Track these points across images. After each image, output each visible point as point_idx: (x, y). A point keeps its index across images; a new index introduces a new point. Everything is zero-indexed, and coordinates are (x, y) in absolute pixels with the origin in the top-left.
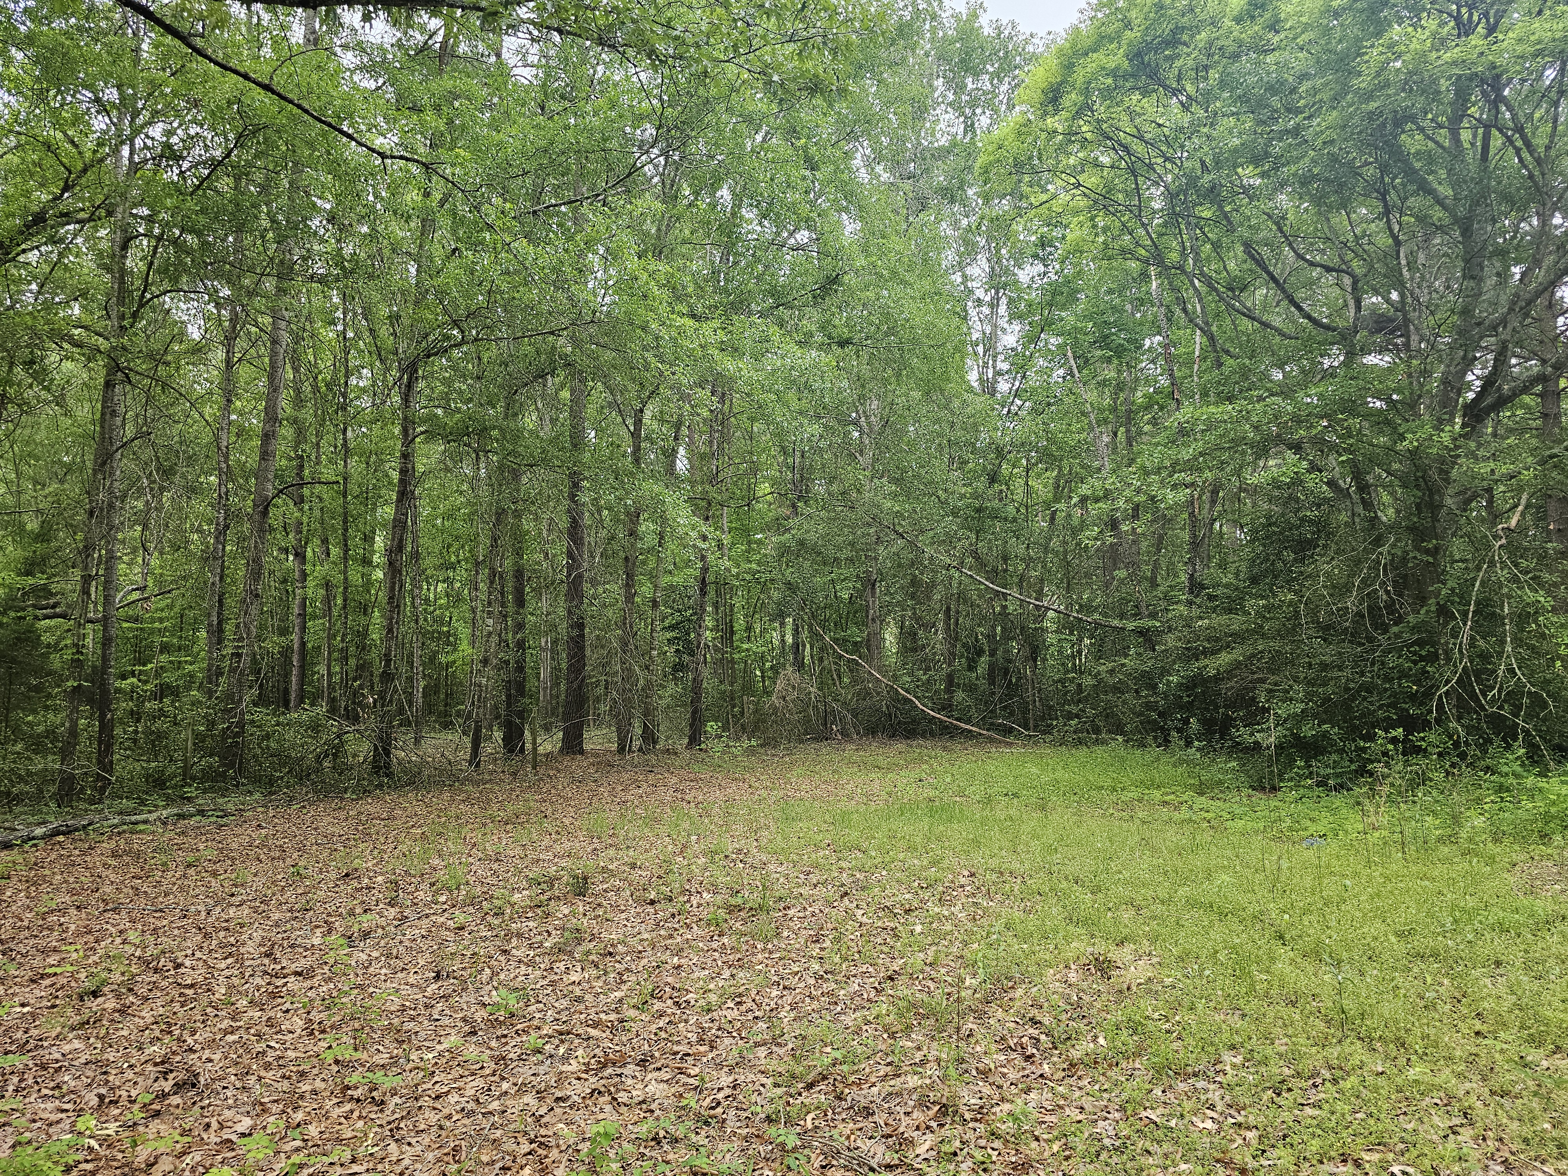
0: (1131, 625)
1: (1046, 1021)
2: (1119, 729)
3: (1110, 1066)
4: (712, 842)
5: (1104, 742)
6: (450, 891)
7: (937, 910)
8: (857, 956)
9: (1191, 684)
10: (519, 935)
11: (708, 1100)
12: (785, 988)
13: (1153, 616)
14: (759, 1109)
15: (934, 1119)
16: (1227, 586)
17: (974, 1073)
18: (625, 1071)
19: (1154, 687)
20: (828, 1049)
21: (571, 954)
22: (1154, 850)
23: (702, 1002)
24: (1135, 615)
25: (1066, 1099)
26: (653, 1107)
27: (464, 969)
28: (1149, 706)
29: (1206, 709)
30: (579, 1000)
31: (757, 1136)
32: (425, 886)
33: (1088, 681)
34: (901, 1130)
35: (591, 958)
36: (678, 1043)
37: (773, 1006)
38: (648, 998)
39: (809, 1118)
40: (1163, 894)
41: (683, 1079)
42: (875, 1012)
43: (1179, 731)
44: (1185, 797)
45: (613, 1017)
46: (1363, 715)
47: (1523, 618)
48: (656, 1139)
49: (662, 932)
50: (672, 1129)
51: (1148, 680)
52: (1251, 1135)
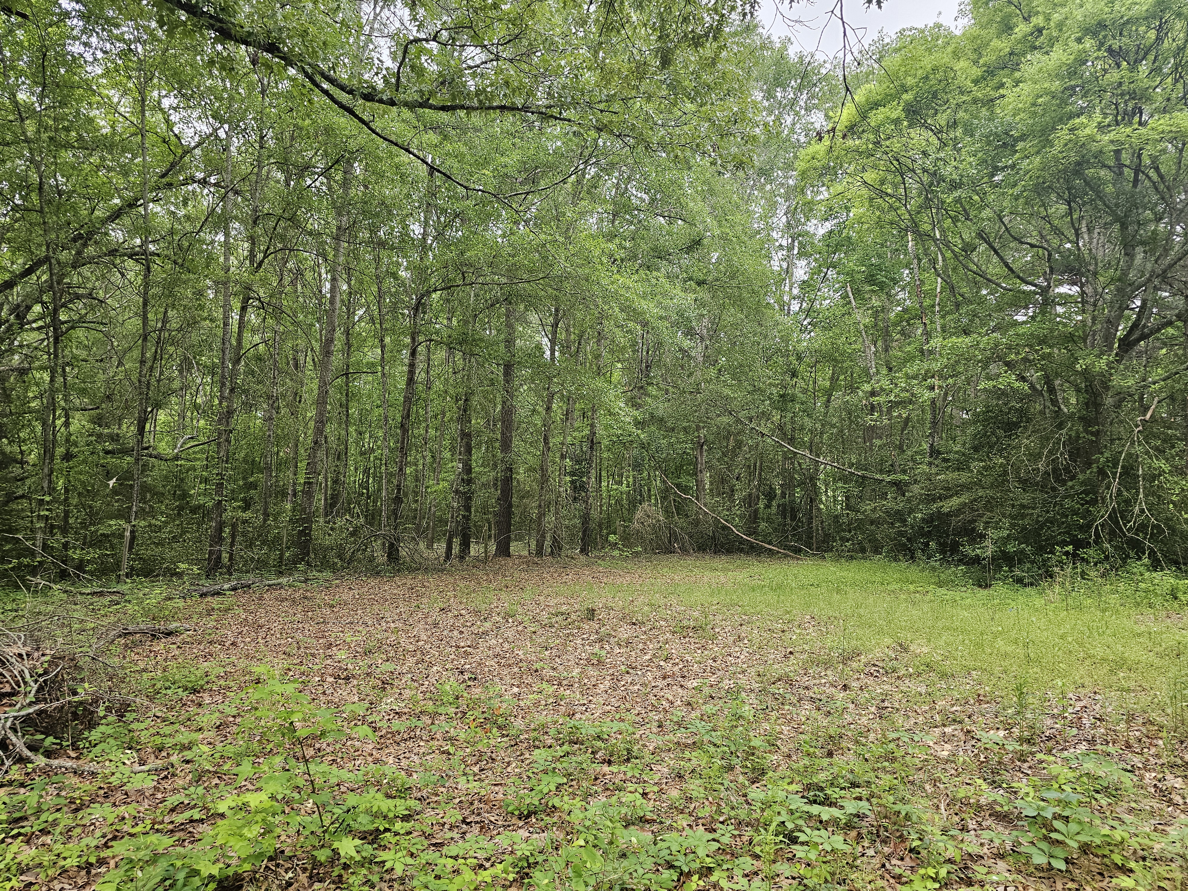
0: (888, 479)
9: (930, 519)
13: (904, 472)
16: (956, 452)
19: (905, 521)
24: (891, 471)
28: (900, 534)
29: (941, 536)
43: (922, 550)
44: (930, 589)
46: (1046, 540)
47: (1151, 478)
51: (900, 516)
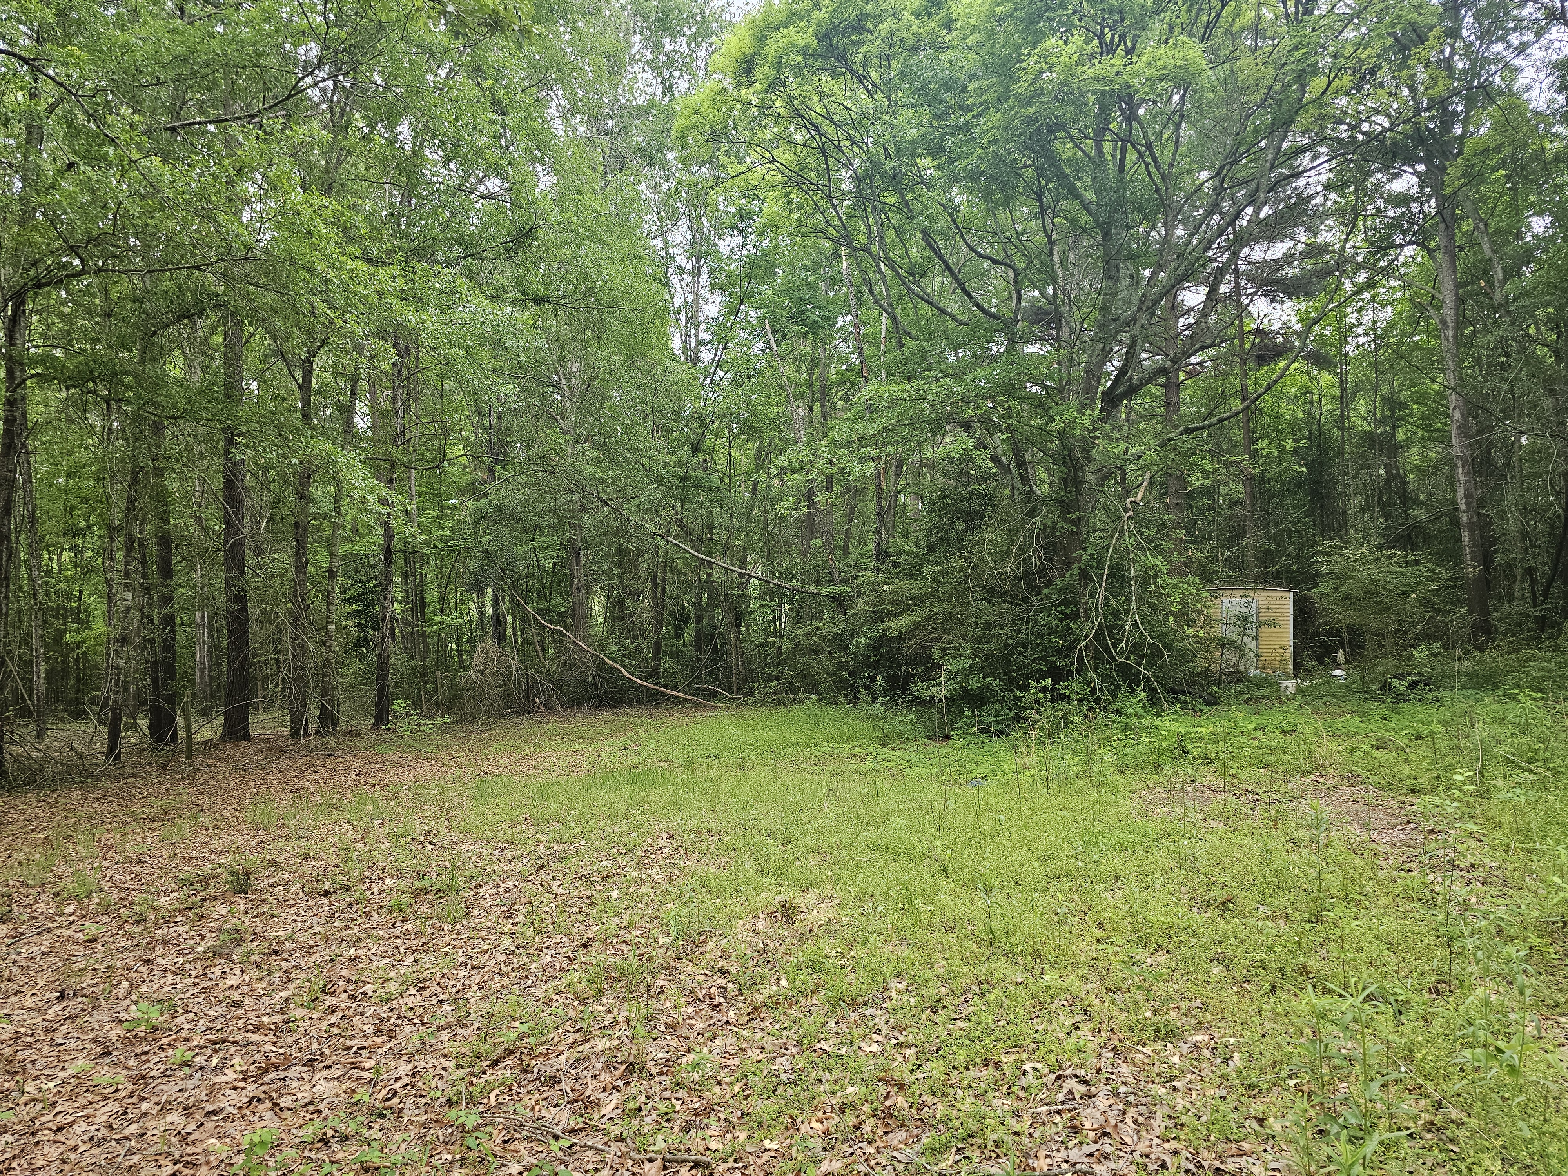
0: (825, 591)
1: (733, 970)
2: (814, 688)
3: (790, 1005)
4: (398, 825)
5: (801, 702)
6: (79, 900)
7: (634, 874)
8: (551, 927)
9: (877, 645)
10: (165, 942)
11: (384, 1092)
12: (473, 967)
13: (845, 582)
14: (439, 1093)
15: (622, 1077)
16: (908, 554)
17: (663, 1028)
18: (290, 1074)
19: (846, 648)
20: (517, 1024)
21: (228, 956)
22: (840, 800)
23: (381, 992)
24: (830, 581)
25: (748, 1041)
26: (321, 1107)
27: (94, 985)
28: (841, 666)
29: (891, 667)
30: (237, 1004)
31: (437, 1121)
32: (47, 897)
33: (786, 644)
34: (587, 1094)
35: (252, 959)
36: (353, 1037)
37: (459, 986)
38: (319, 994)
39: (493, 1096)
40: (846, 840)
41: (357, 1073)
42: (566, 981)
43: (867, 688)
44: (870, 749)
45: (277, 1018)
46: (1019, 669)
47: (1145, 580)
48: (324, 1141)
49: (337, 924)
50: (342, 1127)
51: (840, 642)
52: (908, 1052)
